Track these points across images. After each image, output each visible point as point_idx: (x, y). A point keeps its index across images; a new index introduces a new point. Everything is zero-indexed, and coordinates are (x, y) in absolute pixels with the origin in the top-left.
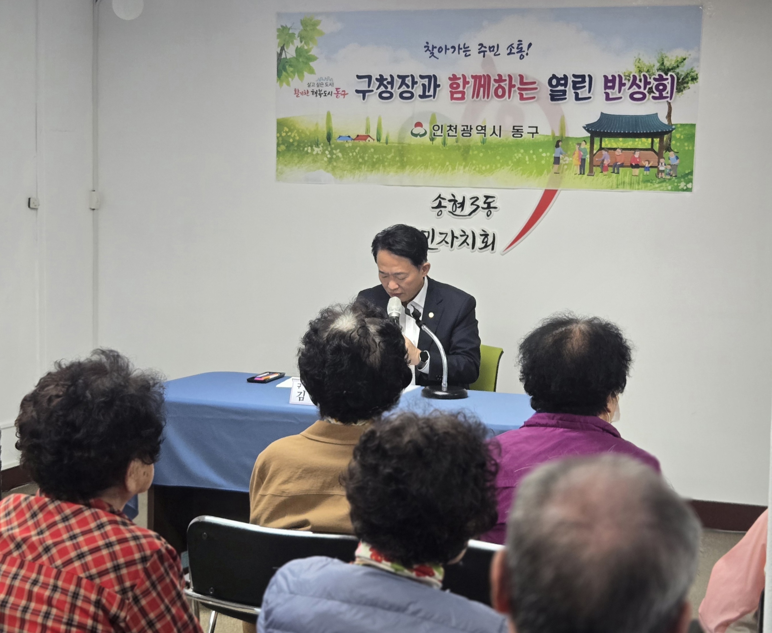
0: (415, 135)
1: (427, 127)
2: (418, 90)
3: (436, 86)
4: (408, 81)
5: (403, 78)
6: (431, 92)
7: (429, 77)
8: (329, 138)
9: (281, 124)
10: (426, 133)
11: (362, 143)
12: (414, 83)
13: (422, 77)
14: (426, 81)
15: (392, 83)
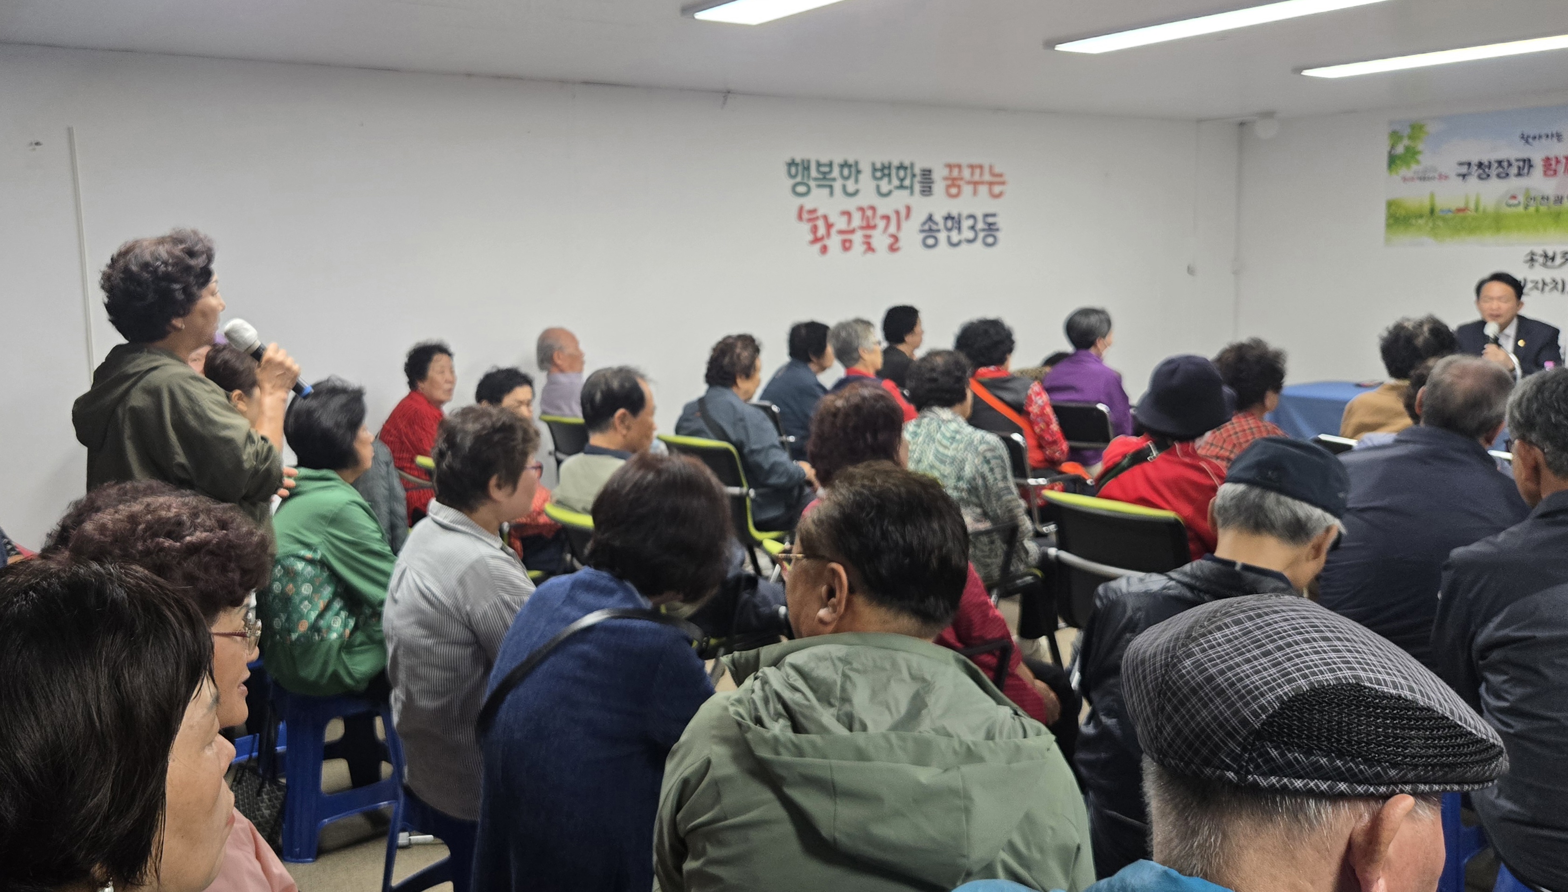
0: (1510, 206)
1: (1521, 198)
2: (1514, 170)
3: (1531, 166)
4: (1505, 164)
5: (1500, 163)
6: (1526, 171)
7: (1524, 161)
8: (1432, 211)
9: (1390, 204)
10: (1519, 203)
11: (1461, 214)
12: (1510, 164)
13: (1518, 160)
14: (1521, 164)
15: (1489, 166)
